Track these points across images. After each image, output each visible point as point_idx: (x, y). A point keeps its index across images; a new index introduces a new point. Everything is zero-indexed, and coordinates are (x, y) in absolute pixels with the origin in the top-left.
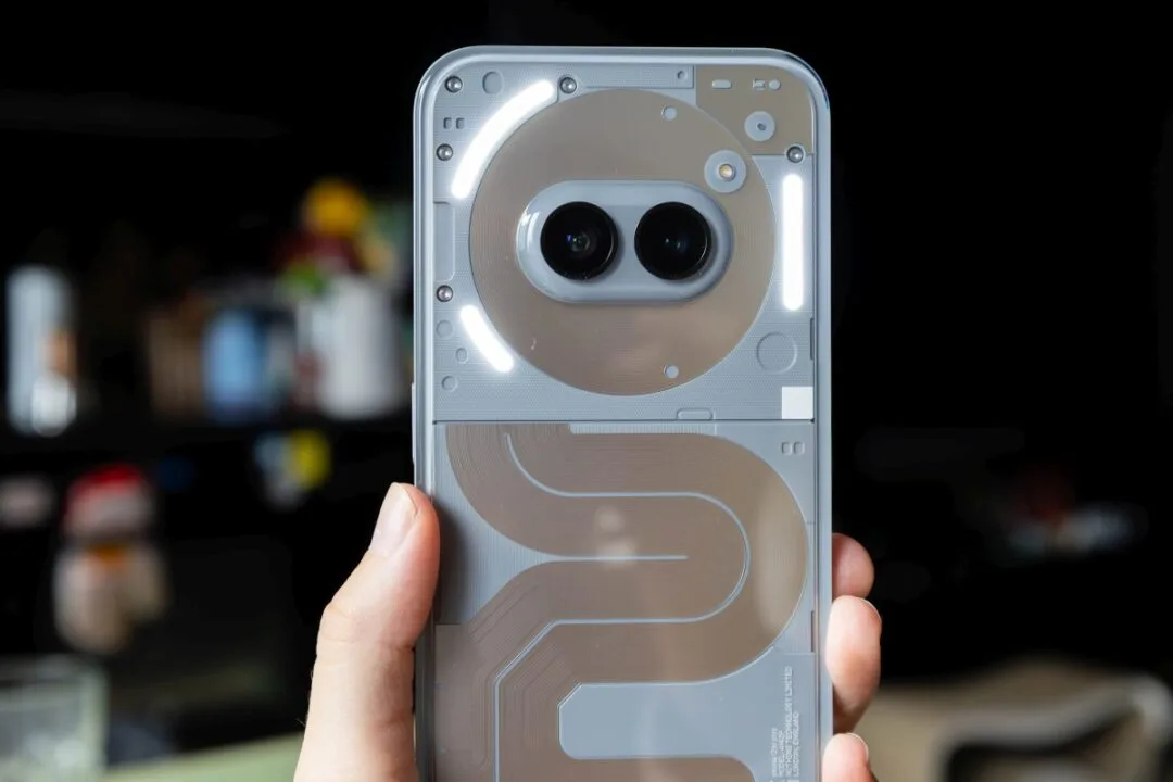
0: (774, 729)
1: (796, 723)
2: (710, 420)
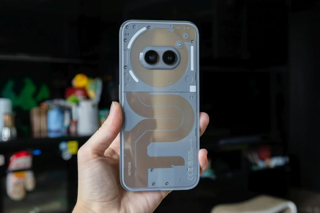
2: (176, 92)
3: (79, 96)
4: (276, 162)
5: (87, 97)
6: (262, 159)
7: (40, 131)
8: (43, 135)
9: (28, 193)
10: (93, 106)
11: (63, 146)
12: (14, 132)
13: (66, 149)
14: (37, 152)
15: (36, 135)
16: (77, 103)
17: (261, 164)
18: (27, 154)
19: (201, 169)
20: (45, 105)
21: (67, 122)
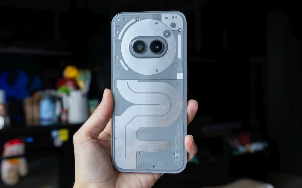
0: (175, 137)
1: (180, 135)
2: (164, 79)
3: (69, 86)
4: (255, 147)
5: (77, 88)
6: (243, 145)
7: (33, 120)
8: (36, 123)
9: (21, 178)
10: (83, 96)
11: (55, 133)
12: (8, 121)
13: (58, 136)
14: (30, 140)
15: (29, 123)
16: (68, 93)
17: (242, 149)
18: (20, 142)
19: (188, 154)
20: (37, 95)
21: (58, 111)
